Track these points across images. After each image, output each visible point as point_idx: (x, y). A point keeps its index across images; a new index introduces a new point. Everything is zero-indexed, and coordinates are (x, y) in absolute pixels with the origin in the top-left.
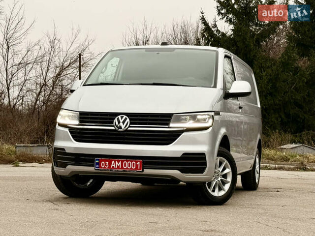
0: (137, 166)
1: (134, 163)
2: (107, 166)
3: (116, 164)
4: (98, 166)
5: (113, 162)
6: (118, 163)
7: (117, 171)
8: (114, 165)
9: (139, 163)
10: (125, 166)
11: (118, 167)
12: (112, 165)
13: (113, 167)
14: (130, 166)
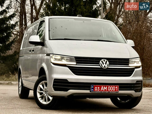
0: (116, 89)
1: (114, 88)
2: (98, 89)
3: (104, 88)
4: (93, 90)
5: (102, 87)
6: (105, 88)
7: (105, 92)
8: (103, 89)
9: (117, 87)
10: (109, 89)
11: (105, 90)
12: (102, 89)
13: (102, 90)
14: (112, 89)
